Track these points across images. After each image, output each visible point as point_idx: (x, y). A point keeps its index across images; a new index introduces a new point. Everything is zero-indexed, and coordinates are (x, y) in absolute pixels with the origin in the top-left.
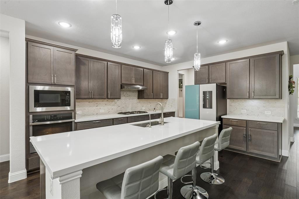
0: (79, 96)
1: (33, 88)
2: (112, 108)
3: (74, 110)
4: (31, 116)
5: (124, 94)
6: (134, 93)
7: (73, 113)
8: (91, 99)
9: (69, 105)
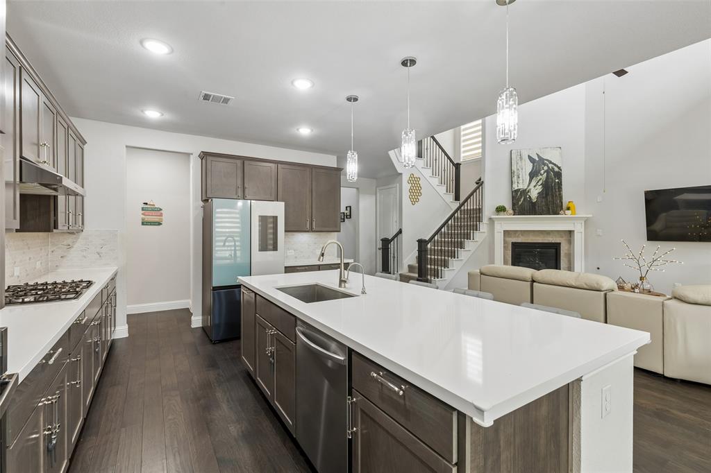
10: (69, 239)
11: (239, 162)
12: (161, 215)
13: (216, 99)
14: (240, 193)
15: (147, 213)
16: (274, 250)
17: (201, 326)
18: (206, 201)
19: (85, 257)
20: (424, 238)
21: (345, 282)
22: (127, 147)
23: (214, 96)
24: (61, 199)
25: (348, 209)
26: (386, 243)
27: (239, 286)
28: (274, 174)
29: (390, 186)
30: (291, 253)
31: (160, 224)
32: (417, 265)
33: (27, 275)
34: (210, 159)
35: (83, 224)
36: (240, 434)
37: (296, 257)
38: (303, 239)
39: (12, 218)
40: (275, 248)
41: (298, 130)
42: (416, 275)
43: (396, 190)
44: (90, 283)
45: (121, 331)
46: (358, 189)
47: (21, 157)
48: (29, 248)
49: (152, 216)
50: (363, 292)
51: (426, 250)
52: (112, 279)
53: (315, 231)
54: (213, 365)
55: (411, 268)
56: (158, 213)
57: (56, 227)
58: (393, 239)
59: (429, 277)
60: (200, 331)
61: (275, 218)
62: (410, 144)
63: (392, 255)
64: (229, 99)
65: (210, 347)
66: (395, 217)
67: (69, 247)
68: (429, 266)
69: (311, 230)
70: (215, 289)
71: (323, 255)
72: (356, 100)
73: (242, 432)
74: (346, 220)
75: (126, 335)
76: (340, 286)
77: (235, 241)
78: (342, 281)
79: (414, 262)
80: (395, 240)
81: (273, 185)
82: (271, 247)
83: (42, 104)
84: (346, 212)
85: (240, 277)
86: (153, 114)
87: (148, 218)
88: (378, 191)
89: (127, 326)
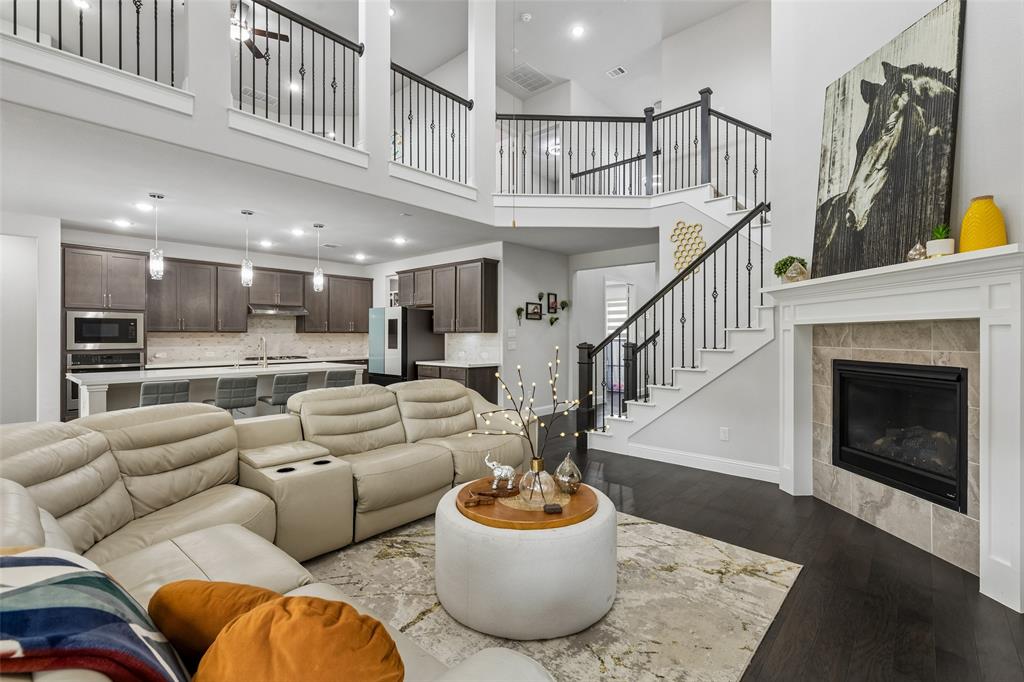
0: (155, 327)
1: (72, 315)
2: (233, 348)
3: (145, 349)
4: (69, 356)
5: (263, 323)
6: (288, 322)
7: (142, 355)
8: (182, 331)
9: (134, 340)
16: (395, 348)
37: (466, 359)
61: (397, 320)
69: (456, 331)
81: (431, 289)
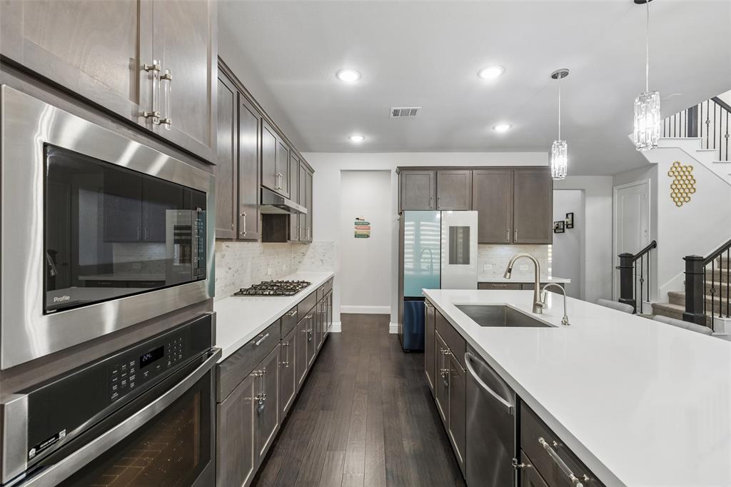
10: (303, 248)
11: (432, 173)
12: (369, 229)
13: (405, 113)
14: (432, 205)
15: (358, 227)
16: (464, 263)
17: (397, 333)
18: (400, 214)
19: (313, 263)
20: (697, 254)
21: (541, 306)
22: (341, 171)
23: (402, 110)
24: (293, 217)
25: (570, 216)
26: (627, 262)
27: (423, 299)
28: (468, 181)
29: (637, 183)
30: (488, 267)
31: (368, 236)
32: (684, 294)
33: (277, 274)
34: (404, 173)
35: (311, 236)
36: (412, 451)
37: (494, 273)
38: (503, 254)
39: (255, 230)
40: (466, 261)
41: (494, 128)
42: (683, 309)
43: (648, 189)
44: (308, 284)
45: (336, 327)
46: (583, 190)
47: (262, 185)
48: (278, 255)
49: (362, 230)
50: (565, 323)
51: (703, 274)
52: (328, 282)
53: (516, 244)
54: (400, 373)
55: (673, 297)
56: (367, 227)
57: (289, 239)
58: (640, 255)
59: (709, 314)
60: (396, 337)
61: (467, 229)
62: (649, 115)
63: (639, 277)
64: (416, 110)
65: (402, 355)
66: (645, 225)
67: (304, 254)
68: (709, 297)
69: (513, 242)
70: (407, 299)
71: (510, 271)
72: (565, 74)
73: (414, 450)
74: (566, 230)
75: (339, 330)
76: (534, 311)
77: (431, 254)
78: (537, 306)
79: (680, 289)
80: (645, 256)
81: (468, 192)
82: (461, 260)
83: (278, 144)
84: (565, 220)
85: (424, 290)
86: (357, 139)
87: (360, 232)
88: (615, 191)
89: (340, 323)
